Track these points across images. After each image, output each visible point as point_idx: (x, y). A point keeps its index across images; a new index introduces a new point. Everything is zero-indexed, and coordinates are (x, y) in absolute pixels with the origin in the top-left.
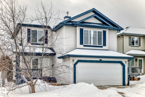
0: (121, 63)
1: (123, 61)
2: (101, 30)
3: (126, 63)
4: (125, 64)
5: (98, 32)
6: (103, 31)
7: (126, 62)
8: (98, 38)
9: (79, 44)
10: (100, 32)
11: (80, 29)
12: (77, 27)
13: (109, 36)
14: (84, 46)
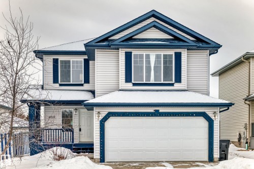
0: (204, 115)
1: (209, 112)
2: (172, 52)
3: (215, 116)
4: (213, 118)
5: (164, 55)
6: (175, 53)
7: (215, 113)
8: (165, 67)
9: (124, 81)
10: (169, 55)
11: (126, 53)
12: (120, 49)
13: (187, 63)
14: (134, 84)
